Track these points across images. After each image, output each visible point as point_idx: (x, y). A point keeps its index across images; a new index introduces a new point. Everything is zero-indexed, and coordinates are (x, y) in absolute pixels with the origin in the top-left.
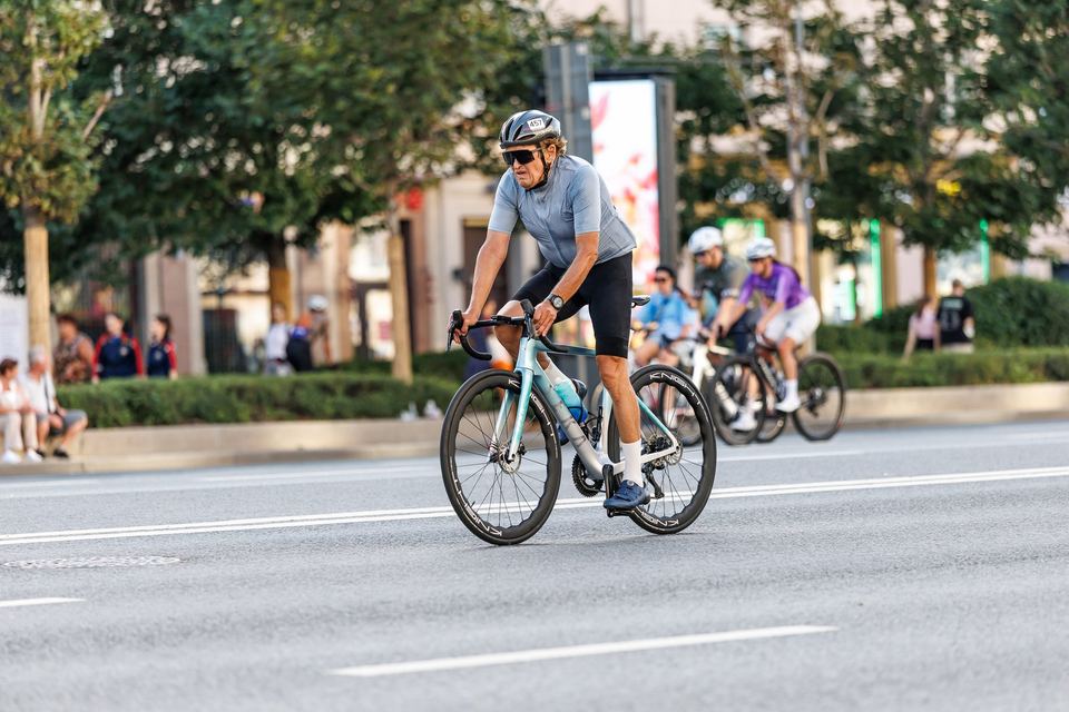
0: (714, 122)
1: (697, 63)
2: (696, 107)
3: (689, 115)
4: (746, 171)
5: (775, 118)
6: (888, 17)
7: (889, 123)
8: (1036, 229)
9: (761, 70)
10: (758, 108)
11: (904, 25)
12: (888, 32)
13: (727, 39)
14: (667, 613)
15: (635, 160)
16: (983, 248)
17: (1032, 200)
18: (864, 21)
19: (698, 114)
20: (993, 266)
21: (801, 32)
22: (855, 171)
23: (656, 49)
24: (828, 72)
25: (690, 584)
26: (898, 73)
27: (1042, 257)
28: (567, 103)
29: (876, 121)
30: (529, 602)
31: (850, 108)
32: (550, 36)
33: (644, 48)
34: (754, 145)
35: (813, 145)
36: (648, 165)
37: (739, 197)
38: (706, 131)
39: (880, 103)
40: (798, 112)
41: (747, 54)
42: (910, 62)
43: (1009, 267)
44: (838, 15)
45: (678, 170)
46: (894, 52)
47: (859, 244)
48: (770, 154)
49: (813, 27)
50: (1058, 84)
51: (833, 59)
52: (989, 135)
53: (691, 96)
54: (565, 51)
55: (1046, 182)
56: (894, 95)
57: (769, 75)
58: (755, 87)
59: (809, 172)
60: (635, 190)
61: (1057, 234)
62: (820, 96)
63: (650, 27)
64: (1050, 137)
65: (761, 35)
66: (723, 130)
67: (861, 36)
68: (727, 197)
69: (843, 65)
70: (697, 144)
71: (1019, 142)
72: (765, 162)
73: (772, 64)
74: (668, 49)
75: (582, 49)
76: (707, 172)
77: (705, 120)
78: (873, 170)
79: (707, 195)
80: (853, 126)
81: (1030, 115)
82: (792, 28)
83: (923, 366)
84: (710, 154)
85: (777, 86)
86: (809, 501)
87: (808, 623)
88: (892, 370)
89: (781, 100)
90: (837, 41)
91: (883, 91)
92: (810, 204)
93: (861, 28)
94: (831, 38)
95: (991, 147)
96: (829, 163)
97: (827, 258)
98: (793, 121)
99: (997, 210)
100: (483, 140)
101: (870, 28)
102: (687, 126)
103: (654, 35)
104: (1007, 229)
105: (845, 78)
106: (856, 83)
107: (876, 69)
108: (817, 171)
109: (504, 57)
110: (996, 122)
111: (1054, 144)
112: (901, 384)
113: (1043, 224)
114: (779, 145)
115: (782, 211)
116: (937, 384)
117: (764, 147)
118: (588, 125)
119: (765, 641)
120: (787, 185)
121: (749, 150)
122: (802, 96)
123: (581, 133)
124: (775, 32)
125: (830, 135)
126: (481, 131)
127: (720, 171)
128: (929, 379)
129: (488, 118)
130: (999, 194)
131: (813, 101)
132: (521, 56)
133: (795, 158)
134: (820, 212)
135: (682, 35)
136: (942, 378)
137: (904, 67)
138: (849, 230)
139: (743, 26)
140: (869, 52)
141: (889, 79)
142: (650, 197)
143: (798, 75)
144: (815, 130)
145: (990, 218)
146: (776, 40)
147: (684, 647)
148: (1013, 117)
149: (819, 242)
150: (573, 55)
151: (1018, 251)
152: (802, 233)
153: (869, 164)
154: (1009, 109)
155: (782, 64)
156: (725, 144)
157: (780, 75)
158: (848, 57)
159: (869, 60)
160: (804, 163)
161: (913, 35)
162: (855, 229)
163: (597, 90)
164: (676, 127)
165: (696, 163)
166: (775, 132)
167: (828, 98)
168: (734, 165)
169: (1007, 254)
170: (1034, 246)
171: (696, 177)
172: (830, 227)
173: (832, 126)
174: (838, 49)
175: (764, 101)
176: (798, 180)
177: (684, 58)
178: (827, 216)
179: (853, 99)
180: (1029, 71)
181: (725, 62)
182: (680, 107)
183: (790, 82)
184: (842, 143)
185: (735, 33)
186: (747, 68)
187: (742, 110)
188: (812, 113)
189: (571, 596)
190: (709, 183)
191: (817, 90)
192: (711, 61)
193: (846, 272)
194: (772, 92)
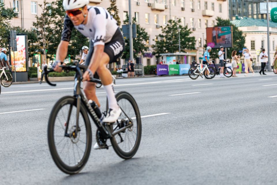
0: (33, 41)
1: (31, 33)
2: (31, 39)
3: (30, 40)
4: (38, 48)
5: (42, 41)
6: (57, 27)
7: (57, 41)
8: (76, 56)
9: (39, 34)
10: (39, 39)
11: (59, 28)
12: (56, 29)
13: (35, 30)
14: (24, 107)
15: (22, 46)
16: (70, 58)
17: (76, 52)
18: (53, 28)
19: (31, 40)
20: (71, 61)
21: (45, 29)
22: (52, 48)
23: (25, 31)
24: (48, 35)
25: (28, 103)
26: (58, 35)
27: (77, 60)
28: (13, 38)
29: (55, 41)
30: (6, 106)
31: (52, 39)
32: (11, 29)
33: (24, 31)
34: (39, 44)
35: (46, 44)
36: (24, 47)
37: (37, 51)
38: (32, 42)
39: (55, 39)
40: (44, 40)
41: (37, 32)
42: (59, 33)
43: (73, 61)
44: (50, 27)
45: (28, 47)
46: (57, 32)
47: (53, 57)
48: (41, 45)
49: (46, 28)
50: (79, 37)
51: (49, 33)
52: (70, 43)
53: (30, 38)
54: (13, 31)
55: (78, 50)
56: (57, 38)
57: (40, 35)
58: (39, 37)
59: (46, 48)
60: (22, 50)
61: (79, 56)
62: (47, 38)
63: (24, 28)
64: (78, 44)
65: (40, 29)
66: (34, 42)
67: (53, 30)
68: (35, 51)
69: (50, 34)
70: (31, 44)
71: (74, 44)
72: (40, 46)
73: (41, 33)
74: (27, 31)
75: (15, 31)
76: (32, 48)
77: (32, 41)
78: (55, 48)
79: (32, 51)
80: (52, 42)
81: (75, 41)
82: (44, 28)
83: (61, 74)
84: (33, 45)
85: (42, 36)
86: (45, 92)
87: (43, 108)
88: (57, 74)
89: (42, 38)
90: (50, 30)
91: (56, 37)
92: (46, 52)
93: (53, 29)
94: (49, 30)
95: (70, 45)
96: (49, 47)
97: (49, 59)
98: (43, 41)
99: (71, 53)
100: (2, 43)
101: (54, 29)
102: (29, 41)
103: (25, 29)
104: (73, 56)
105: (51, 36)
106: (53, 36)
107: (55, 34)
108: (47, 47)
109: (5, 32)
110: (71, 42)
111: (78, 45)
112: (58, 76)
113: (77, 55)
114: (42, 44)
115: (42, 53)
116: (63, 76)
117: (40, 44)
118: (16, 41)
119: (37, 110)
120: (43, 50)
121: (38, 45)
122: (45, 38)
123: (15, 42)
124: (41, 29)
125: (49, 43)
126: (2, 42)
127: (34, 48)
128: (62, 75)
129: (2, 40)
130: (71, 51)
131: (46, 38)
132: (7, 32)
133: (44, 46)
134: (48, 53)
135: (29, 29)
136: (64, 75)
137: (59, 34)
138: (51, 56)
139: (37, 28)
140: (54, 32)
141: (56, 36)
142: (24, 51)
143: (44, 35)
144: (47, 42)
145: (70, 54)
146: (42, 30)
147: (26, 111)
148: (73, 41)
149: (47, 57)
150: (14, 32)
151: (74, 59)
152: (45, 56)
153: (54, 47)
154: (72, 40)
155: (42, 33)
156: (35, 44)
157: (42, 35)
158: (51, 33)
159: (54, 33)
160: (45, 47)
161: (60, 29)
162: (52, 56)
163: (17, 37)
164: (28, 42)
165: (31, 46)
166: (41, 42)
167: (48, 38)
168: (36, 47)
169: (72, 59)
170: (76, 58)
171: (31, 48)
172: (49, 55)
173: (49, 42)
174: (50, 31)
175: (40, 38)
176: (45, 49)
177: (29, 33)
178: (49, 54)
179: (52, 38)
180: (75, 35)
181: (35, 33)
182: (28, 39)
183: (43, 36)
184: (50, 44)
185: (36, 29)
186: (38, 34)
187: (37, 40)
188: (46, 40)
189: (11, 105)
190: (32, 49)
191: (47, 37)
192: (33, 33)
193: (51, 61)
194: (41, 37)
